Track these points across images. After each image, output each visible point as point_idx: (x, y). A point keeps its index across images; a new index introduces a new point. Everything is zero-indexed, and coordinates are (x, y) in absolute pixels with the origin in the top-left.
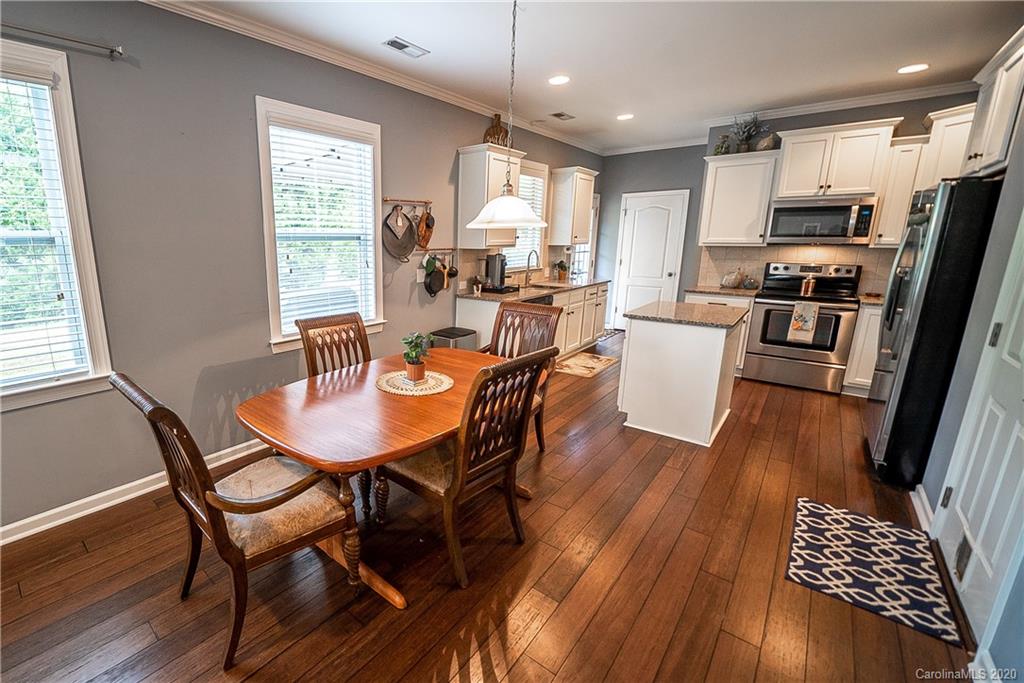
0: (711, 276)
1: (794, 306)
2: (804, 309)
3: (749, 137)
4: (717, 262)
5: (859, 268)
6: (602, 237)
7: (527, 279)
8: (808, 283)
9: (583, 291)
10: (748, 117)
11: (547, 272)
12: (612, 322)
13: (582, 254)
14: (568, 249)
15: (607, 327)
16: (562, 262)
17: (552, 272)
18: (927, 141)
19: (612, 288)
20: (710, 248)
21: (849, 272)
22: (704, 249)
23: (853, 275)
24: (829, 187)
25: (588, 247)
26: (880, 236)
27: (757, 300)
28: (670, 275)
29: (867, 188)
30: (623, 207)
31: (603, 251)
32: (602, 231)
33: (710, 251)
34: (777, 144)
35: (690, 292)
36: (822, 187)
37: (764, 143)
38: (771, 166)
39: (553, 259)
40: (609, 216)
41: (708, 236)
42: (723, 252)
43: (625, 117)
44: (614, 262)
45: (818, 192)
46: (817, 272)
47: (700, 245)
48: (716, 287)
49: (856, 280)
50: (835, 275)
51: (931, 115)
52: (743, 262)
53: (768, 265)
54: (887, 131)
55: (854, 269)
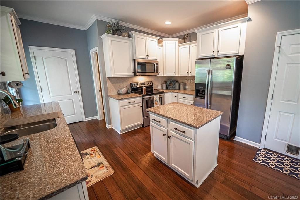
0: (113, 90)
2: (157, 97)
3: (117, 30)
4: (114, 84)
8: (144, 88)
14: (17, 84)
20: (109, 78)
22: (107, 79)
24: (149, 56)
26: (159, 72)
27: (144, 97)
28: (75, 92)
29: (156, 58)
30: (32, 55)
34: (130, 36)
35: (121, 99)
36: (147, 56)
37: (125, 34)
38: (130, 44)
41: (114, 73)
42: (116, 80)
45: (146, 57)
46: (144, 84)
47: (107, 77)
48: (115, 95)
49: (152, 85)
50: (148, 85)
51: (164, 39)
52: (123, 83)
53: (131, 84)
54: (157, 41)
55: (151, 82)
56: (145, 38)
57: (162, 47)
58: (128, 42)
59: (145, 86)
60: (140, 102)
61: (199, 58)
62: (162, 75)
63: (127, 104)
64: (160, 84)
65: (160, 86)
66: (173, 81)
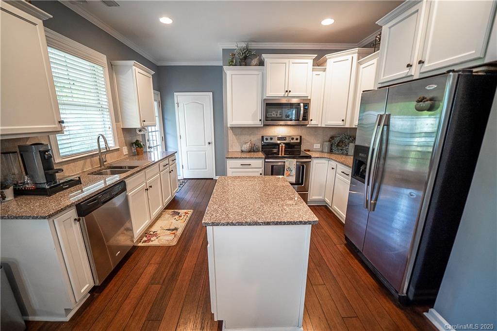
0: (235, 145)
1: (284, 162)
2: (290, 164)
3: (245, 58)
4: (237, 137)
5: (301, 137)
6: (166, 122)
7: (102, 162)
8: (282, 146)
9: (157, 165)
10: (244, 45)
11: (125, 150)
12: (182, 175)
13: (154, 133)
14: (140, 131)
15: (179, 178)
16: (137, 141)
17: (130, 150)
18: (324, 70)
19: (178, 156)
20: (232, 128)
21: (297, 139)
22: (229, 128)
23: (299, 141)
24: (290, 91)
25: (157, 128)
26: (311, 120)
27: (266, 160)
28: (209, 143)
29: (305, 94)
30: (176, 102)
31: (168, 130)
32: (166, 117)
33: (232, 130)
34: (261, 63)
35: (229, 158)
36: (287, 91)
37: (255, 61)
38: (260, 77)
39: (129, 139)
40: (168, 106)
41: (232, 121)
42: (240, 130)
43: (166, 20)
44: (176, 137)
45: (285, 95)
46: (284, 140)
47: (229, 126)
48: (237, 152)
49: (300, 143)
50: (292, 141)
51: (327, 56)
52: (250, 136)
53: (263, 137)
54: (311, 62)
55: (299, 137)
56: (286, 61)
57: (325, 71)
58: (256, 73)
59: (284, 143)
60: (261, 166)
61: (380, 86)
62: (319, 126)
63: (238, 167)
64: (319, 142)
65: (319, 145)
66: (347, 137)
